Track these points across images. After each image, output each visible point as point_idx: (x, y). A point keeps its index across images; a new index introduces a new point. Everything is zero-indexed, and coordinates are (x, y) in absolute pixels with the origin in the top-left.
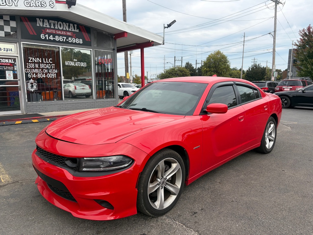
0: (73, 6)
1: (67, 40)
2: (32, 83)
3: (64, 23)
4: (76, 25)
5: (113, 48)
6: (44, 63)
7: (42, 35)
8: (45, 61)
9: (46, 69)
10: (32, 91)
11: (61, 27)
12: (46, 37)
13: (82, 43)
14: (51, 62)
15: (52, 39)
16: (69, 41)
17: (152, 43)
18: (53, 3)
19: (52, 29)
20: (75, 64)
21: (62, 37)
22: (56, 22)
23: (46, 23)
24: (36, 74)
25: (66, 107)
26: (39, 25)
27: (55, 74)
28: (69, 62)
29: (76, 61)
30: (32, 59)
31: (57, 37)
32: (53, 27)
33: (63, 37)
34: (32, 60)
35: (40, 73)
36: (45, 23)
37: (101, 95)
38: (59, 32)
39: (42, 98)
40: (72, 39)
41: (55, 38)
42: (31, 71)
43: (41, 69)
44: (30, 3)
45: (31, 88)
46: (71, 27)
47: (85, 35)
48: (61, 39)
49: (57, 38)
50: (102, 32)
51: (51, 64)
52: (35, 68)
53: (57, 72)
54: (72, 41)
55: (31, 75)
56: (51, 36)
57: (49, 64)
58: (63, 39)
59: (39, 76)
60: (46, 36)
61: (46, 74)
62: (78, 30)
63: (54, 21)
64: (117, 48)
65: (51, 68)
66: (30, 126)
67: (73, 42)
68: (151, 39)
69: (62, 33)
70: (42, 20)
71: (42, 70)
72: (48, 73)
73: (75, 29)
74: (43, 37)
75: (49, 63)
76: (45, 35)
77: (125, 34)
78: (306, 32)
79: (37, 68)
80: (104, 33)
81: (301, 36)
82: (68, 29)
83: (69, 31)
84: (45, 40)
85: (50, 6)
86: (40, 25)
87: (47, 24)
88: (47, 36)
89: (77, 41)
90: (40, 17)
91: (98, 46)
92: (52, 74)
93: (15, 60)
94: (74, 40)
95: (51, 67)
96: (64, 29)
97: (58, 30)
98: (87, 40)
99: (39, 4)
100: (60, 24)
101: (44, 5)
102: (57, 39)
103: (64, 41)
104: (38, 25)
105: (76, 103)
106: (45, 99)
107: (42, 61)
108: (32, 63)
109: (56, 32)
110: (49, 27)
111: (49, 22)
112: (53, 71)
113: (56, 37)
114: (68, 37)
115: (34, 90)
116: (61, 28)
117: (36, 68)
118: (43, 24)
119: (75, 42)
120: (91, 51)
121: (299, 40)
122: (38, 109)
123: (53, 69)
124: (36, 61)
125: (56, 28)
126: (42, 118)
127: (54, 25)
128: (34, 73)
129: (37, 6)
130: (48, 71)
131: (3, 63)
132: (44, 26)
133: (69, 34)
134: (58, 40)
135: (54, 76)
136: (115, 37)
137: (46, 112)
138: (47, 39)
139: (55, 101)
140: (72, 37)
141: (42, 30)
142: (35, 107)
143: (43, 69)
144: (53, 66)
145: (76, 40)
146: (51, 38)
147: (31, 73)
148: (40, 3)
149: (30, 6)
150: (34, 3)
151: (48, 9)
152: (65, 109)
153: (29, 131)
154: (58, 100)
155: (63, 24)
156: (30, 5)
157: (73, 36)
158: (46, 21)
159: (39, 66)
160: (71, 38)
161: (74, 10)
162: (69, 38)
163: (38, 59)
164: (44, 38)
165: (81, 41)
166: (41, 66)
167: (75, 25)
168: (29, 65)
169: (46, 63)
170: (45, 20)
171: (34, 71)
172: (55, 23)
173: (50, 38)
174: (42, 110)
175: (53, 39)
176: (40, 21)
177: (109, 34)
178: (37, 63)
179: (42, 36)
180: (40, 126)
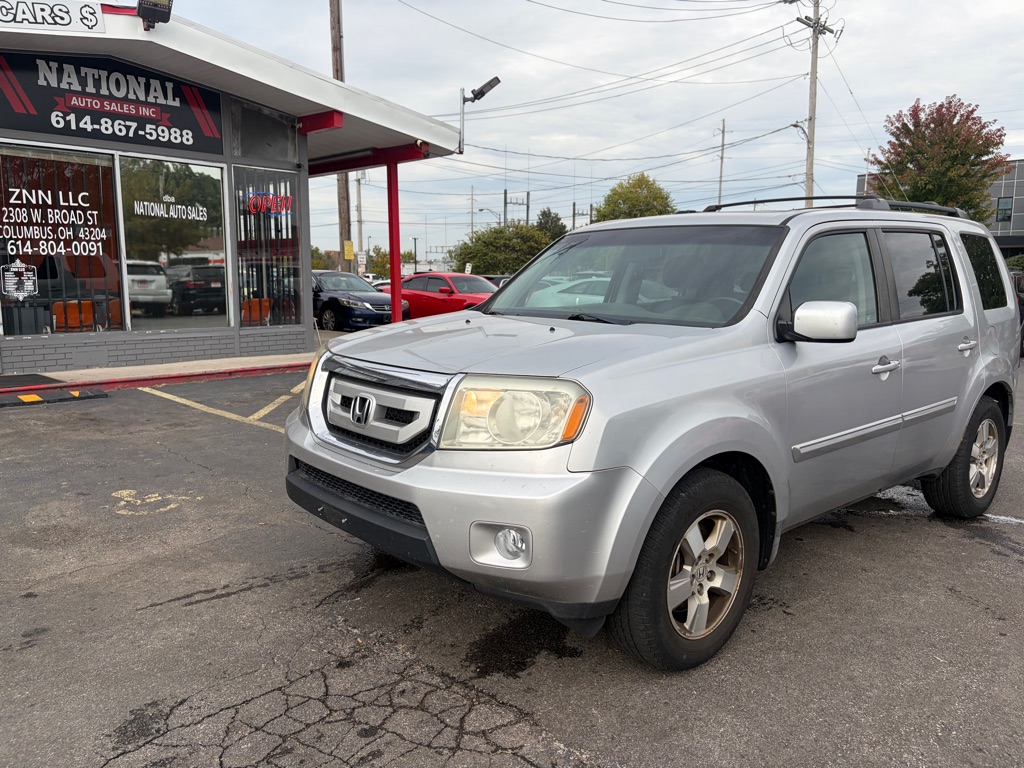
0: (159, 25)
1: (142, 133)
3: (131, 78)
4: (170, 86)
5: (296, 161)
6: (61, 208)
7: (54, 114)
8: (66, 199)
9: (68, 225)
10: (21, 299)
11: (118, 89)
12: (68, 123)
13: (191, 142)
14: (84, 202)
15: (89, 128)
16: (148, 136)
17: (424, 150)
18: (92, 11)
19: (90, 95)
20: (168, 213)
21: (122, 123)
22: (104, 74)
23: (69, 76)
24: (35, 243)
25: (136, 352)
26: (45, 84)
27: (100, 244)
28: (146, 203)
29: (171, 203)
30: (21, 193)
31: (106, 122)
32: (94, 91)
33: (128, 123)
34: (19, 197)
35: (47, 240)
36: (65, 76)
37: (256, 315)
38: (114, 107)
39: (55, 321)
40: (156, 130)
41: (101, 125)
42: (15, 234)
43: (50, 225)
44: (13, 11)
45: (17, 289)
46: (155, 91)
47: (201, 115)
48: (120, 130)
49: (106, 126)
50: (260, 109)
51: (84, 210)
52: (30, 223)
53: (105, 237)
54: (158, 136)
55: (17, 247)
56: (87, 118)
57: (78, 212)
58: (128, 128)
59: (43, 250)
60: (68, 118)
61: (68, 244)
62: (177, 99)
63: (95, 71)
64: (309, 161)
65: (85, 224)
66: (13, 414)
67: (161, 138)
68: (421, 136)
69: (122, 108)
70: (54, 65)
71: (54, 231)
72: (74, 240)
73: (166, 98)
74: (58, 122)
75: (80, 207)
76: (66, 114)
77: (335, 117)
78: (906, 121)
79: (37, 224)
80: (266, 111)
81: (893, 134)
82: (142, 98)
83: (146, 104)
84: (66, 131)
85: (85, 21)
86: (48, 83)
87: (74, 79)
88: (72, 117)
89: (175, 135)
90: (48, 58)
91: (245, 154)
92: (88, 242)
94: (163, 131)
95: (87, 220)
96: (132, 96)
97: (111, 98)
98: (208, 133)
99: (46, 14)
100: (117, 80)
101: (62, 18)
102: (107, 129)
103: (131, 134)
104: (42, 82)
105: (170, 340)
106: (65, 327)
107: (55, 198)
108: (21, 206)
109: (102, 106)
110: (79, 89)
111: (78, 72)
112: (91, 233)
113: (103, 121)
114: (142, 122)
115: (26, 295)
116: (121, 94)
117: (34, 225)
118: (60, 81)
119: (166, 139)
120: (222, 168)
121: (887, 147)
122: (41, 358)
123: (93, 226)
124: (34, 202)
125: (104, 91)
126: (56, 388)
127: (97, 83)
128: (28, 239)
129: (40, 20)
130: (76, 232)
132: (64, 86)
133: (146, 112)
134: (110, 131)
135: (95, 249)
136: (301, 125)
137: (67, 370)
138: (73, 127)
139: (101, 334)
140: (156, 122)
141: (56, 98)
142: (31, 352)
143: (59, 225)
144: (92, 215)
145: (170, 134)
146: (87, 124)
147: (17, 240)
148: (48, 11)
149: (14, 20)
150: (27, 11)
151: (77, 30)
152: (134, 357)
153: (8, 431)
154: (109, 329)
155: (127, 81)
156: (15, 15)
157: (159, 121)
158: (69, 68)
159: (44, 216)
160: (154, 127)
161: (166, 36)
162: (148, 127)
163: (40, 192)
164: (62, 125)
165: (188, 137)
166: (50, 216)
167: (167, 84)
168: (10, 212)
169: (69, 208)
170: (65, 66)
171: (27, 232)
172: (100, 76)
173: (82, 125)
174: (54, 363)
175: (93, 130)
176: (50, 68)
177: (281, 117)
178: (37, 206)
179: (56, 119)
180: (46, 415)
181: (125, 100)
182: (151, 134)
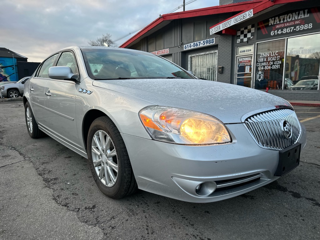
1: (295, 29)
2: (260, 75)
3: (294, 14)
4: (306, 11)
6: (271, 57)
8: (272, 54)
9: (272, 61)
10: (259, 81)
11: (290, 19)
12: (275, 33)
14: (277, 54)
15: (280, 33)
16: (297, 30)
19: (281, 23)
21: (289, 28)
23: (277, 20)
24: (264, 67)
27: (279, 65)
30: (263, 54)
32: (283, 22)
33: (291, 28)
34: (262, 56)
35: (267, 66)
38: (288, 24)
40: (299, 27)
41: (283, 31)
45: (259, 78)
46: (301, 14)
48: (289, 31)
49: (285, 31)
52: (264, 62)
53: (281, 63)
54: (300, 28)
55: (260, 68)
56: (280, 30)
58: (291, 29)
59: (266, 68)
61: (271, 66)
62: (309, 14)
65: (276, 60)
69: (290, 24)
71: (269, 63)
72: (273, 65)
73: (304, 15)
74: (272, 34)
75: (276, 56)
76: (275, 31)
79: (265, 62)
82: (296, 18)
83: (298, 20)
84: (275, 36)
86: (271, 24)
89: (306, 27)
90: (270, 18)
92: (276, 65)
93: (251, 57)
94: (302, 27)
96: (293, 19)
97: (287, 22)
98: (318, 22)
100: (290, 16)
103: (291, 31)
107: (270, 54)
108: (262, 58)
109: (284, 25)
110: (279, 23)
111: (279, 18)
112: (277, 62)
113: (284, 30)
114: (295, 26)
115: (261, 80)
118: (274, 22)
119: (303, 29)
123: (278, 60)
127: (284, 20)
130: (274, 62)
131: (245, 61)
132: (275, 23)
133: (297, 22)
135: (278, 67)
138: (276, 34)
140: (299, 25)
141: (272, 28)
143: (270, 61)
144: (278, 57)
145: (304, 27)
146: (280, 32)
147: (260, 66)
154: (278, 90)
157: (301, 24)
158: (277, 18)
159: (267, 60)
162: (297, 27)
163: (267, 53)
165: (311, 26)
166: (268, 59)
168: (260, 60)
169: (273, 56)
171: (263, 64)
172: (285, 17)
173: (278, 33)
176: (272, 20)
178: (266, 57)
179: (272, 33)
181: (292, 21)
182: (298, 29)
